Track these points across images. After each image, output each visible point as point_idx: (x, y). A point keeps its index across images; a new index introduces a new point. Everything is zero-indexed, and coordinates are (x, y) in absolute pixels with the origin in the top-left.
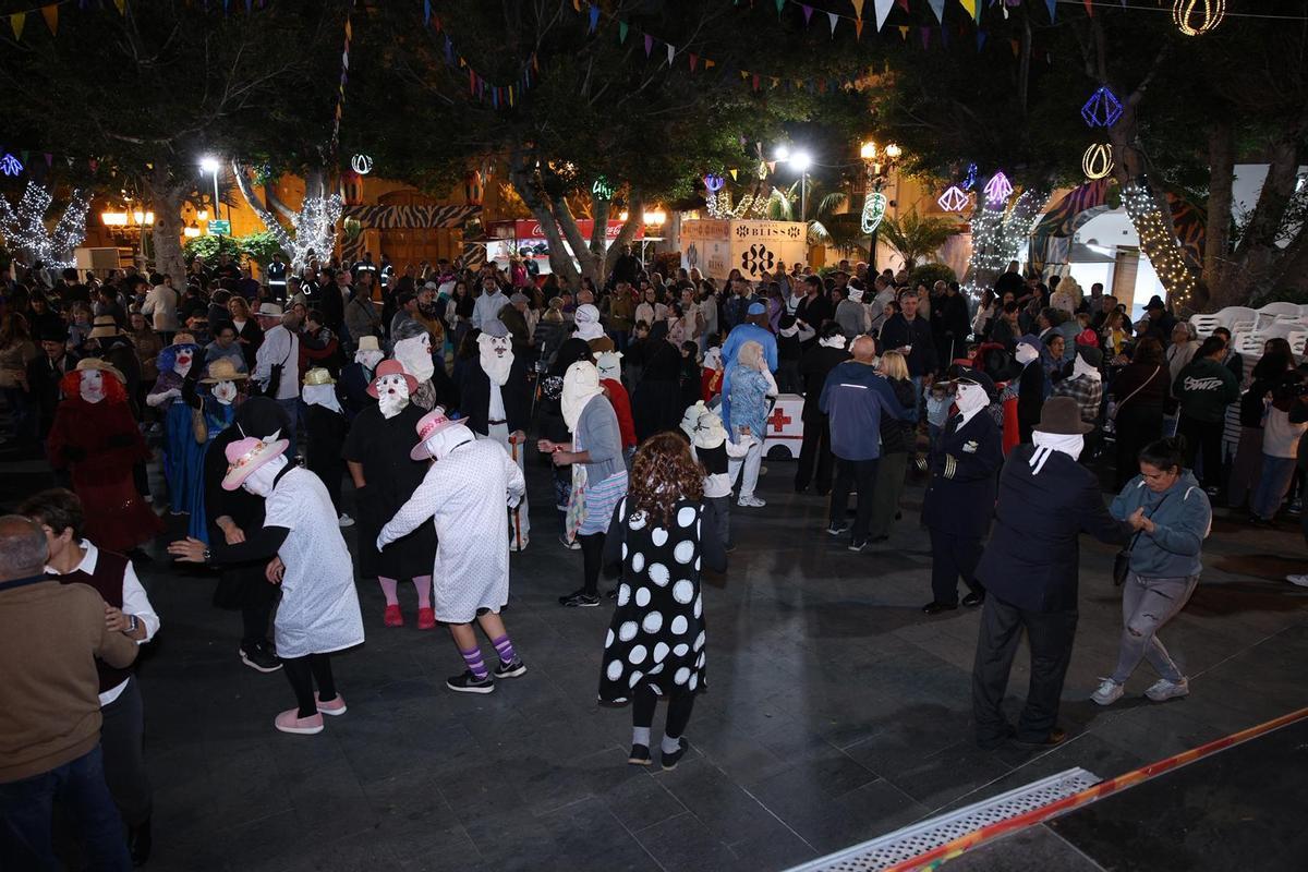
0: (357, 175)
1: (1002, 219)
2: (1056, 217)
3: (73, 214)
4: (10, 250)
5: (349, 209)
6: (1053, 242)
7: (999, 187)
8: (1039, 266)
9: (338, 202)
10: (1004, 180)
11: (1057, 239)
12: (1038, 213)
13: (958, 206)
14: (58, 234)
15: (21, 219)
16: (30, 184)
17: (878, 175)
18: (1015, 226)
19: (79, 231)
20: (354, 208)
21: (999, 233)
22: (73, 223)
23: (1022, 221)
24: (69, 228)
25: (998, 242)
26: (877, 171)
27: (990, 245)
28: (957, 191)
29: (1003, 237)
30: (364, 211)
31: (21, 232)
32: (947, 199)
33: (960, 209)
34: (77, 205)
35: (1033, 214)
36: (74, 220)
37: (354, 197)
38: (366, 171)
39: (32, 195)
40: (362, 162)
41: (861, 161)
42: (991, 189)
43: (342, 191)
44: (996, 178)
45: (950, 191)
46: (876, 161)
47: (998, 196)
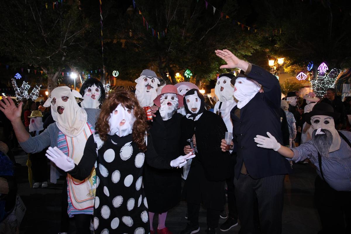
0: (114, 77)
1: (324, 79)
2: (346, 77)
3: (35, 90)
4: (17, 101)
5: (111, 87)
6: (345, 85)
7: (323, 68)
8: (340, 94)
9: (109, 86)
10: (325, 65)
11: (346, 84)
12: (337, 76)
13: (303, 78)
14: (31, 96)
15: (21, 92)
16: (24, 82)
17: (275, 70)
18: (329, 81)
19: (36, 95)
20: (113, 87)
21: (323, 83)
22: (35, 93)
23: (332, 79)
24: (33, 94)
25: (323, 86)
26: (275, 69)
27: (321, 87)
28: (303, 73)
29: (325, 85)
30: (116, 87)
31: (20, 96)
32: (299, 76)
33: (304, 79)
34: (36, 88)
35: (336, 77)
36: (35, 92)
37: (113, 83)
38: (117, 76)
39: (24, 85)
40: (115, 73)
41: (269, 67)
42: (320, 69)
43: (110, 82)
44: (322, 65)
45: (300, 74)
46: (274, 66)
47: (323, 70)
